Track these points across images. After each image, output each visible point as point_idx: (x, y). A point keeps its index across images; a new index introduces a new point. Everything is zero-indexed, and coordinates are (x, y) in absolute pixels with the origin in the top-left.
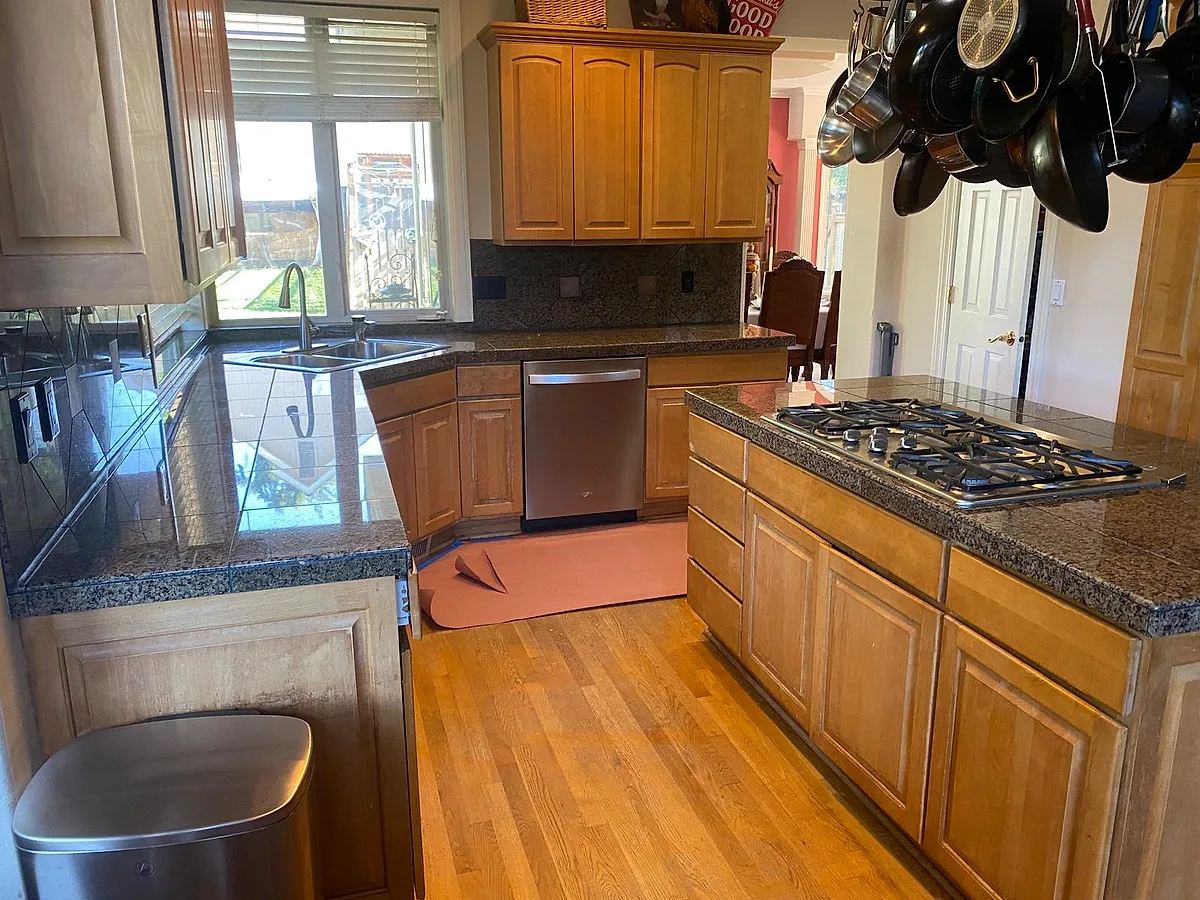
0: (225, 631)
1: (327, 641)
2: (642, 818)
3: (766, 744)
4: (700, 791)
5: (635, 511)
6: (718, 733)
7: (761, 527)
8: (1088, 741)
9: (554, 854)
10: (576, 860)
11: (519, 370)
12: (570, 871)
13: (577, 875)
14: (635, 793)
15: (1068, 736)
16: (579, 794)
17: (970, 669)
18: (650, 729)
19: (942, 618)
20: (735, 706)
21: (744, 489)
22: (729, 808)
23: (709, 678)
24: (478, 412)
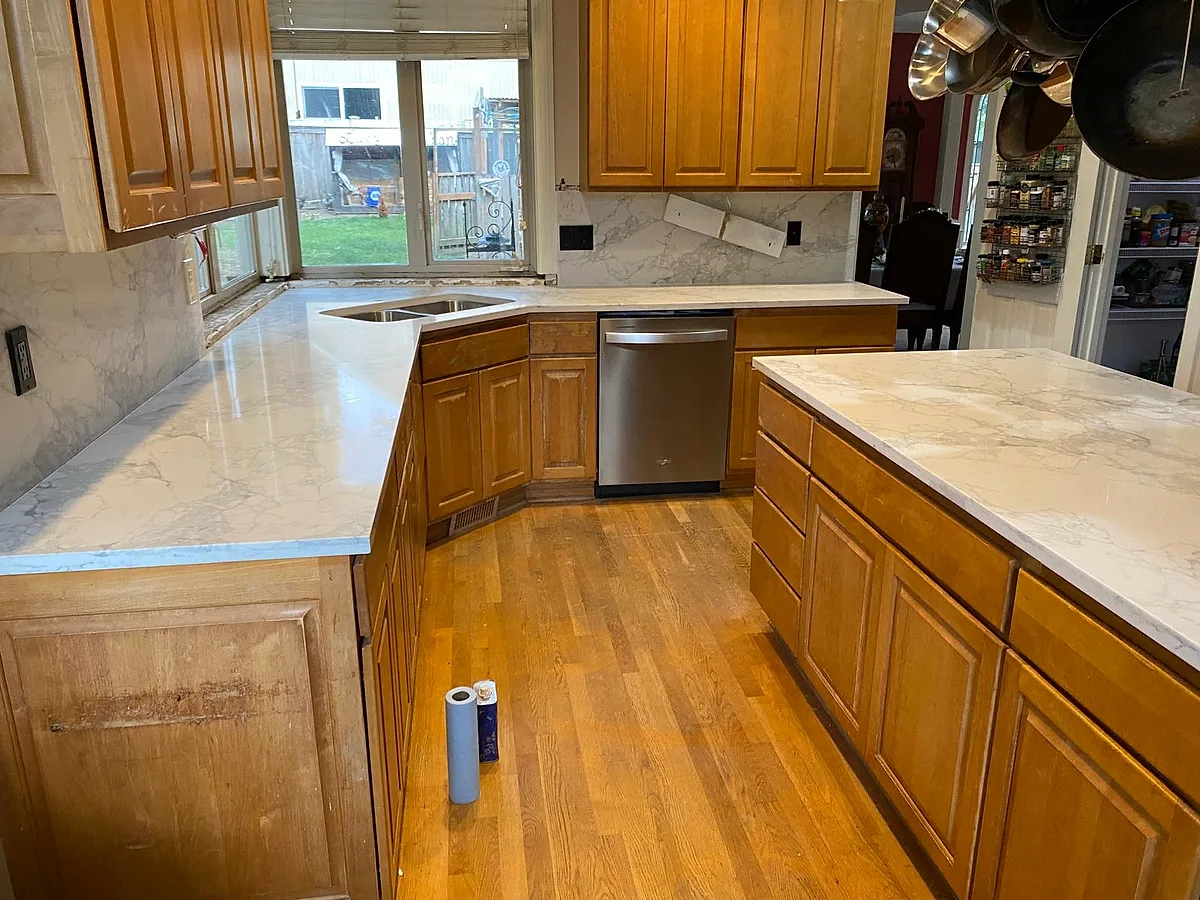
0: (165, 613)
1: (275, 631)
2: (659, 830)
3: (814, 760)
4: (730, 805)
5: (718, 483)
6: (762, 740)
7: (824, 518)
8: (1164, 836)
9: (555, 864)
10: (577, 873)
11: (595, 326)
12: (569, 887)
13: (575, 891)
14: (657, 802)
15: (1141, 824)
16: (596, 796)
17: (1033, 720)
18: (688, 728)
19: (1005, 650)
20: (786, 711)
21: (808, 473)
22: (758, 829)
23: (765, 676)
24: (550, 371)
